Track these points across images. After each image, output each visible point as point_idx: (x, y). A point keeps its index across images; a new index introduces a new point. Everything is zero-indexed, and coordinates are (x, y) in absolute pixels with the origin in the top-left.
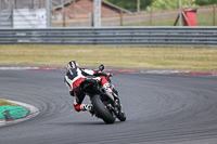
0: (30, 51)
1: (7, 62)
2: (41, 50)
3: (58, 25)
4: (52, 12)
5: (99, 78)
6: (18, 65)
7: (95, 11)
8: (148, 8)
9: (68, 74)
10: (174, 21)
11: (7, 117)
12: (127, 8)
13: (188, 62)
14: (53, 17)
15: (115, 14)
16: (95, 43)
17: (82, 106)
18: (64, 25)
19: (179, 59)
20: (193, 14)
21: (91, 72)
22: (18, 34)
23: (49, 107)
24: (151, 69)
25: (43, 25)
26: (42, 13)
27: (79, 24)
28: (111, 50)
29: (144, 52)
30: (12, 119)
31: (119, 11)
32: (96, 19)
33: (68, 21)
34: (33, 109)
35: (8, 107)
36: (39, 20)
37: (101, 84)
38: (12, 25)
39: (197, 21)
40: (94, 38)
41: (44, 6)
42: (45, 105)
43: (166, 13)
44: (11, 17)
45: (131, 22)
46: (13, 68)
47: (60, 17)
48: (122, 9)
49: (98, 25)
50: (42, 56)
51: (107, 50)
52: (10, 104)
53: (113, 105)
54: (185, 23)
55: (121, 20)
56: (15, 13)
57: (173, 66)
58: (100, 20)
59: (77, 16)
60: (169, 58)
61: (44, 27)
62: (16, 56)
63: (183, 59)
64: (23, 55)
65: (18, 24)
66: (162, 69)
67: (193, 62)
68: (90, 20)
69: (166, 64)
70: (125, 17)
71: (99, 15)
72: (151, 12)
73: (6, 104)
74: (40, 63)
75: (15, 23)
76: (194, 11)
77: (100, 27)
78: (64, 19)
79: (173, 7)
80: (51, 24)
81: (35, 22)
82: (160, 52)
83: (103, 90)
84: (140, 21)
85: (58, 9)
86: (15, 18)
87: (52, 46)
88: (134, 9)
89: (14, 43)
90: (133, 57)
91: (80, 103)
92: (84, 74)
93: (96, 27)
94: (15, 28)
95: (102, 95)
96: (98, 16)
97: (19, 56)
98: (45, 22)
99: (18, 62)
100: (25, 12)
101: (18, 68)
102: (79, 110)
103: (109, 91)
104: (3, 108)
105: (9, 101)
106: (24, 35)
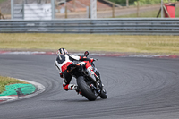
0: (38, 38)
1: (19, 47)
2: (47, 37)
3: (61, 17)
4: (56, 7)
5: (84, 63)
6: (28, 50)
7: (92, 6)
8: (136, 3)
9: (58, 59)
10: (157, 13)
11: (19, 93)
12: (118, 3)
13: (169, 47)
14: (57, 10)
15: (108, 7)
16: (91, 32)
17: (69, 86)
18: (66, 17)
19: (161, 45)
20: (173, 8)
22: (28, 25)
23: (54, 85)
24: (137, 53)
25: (49, 17)
26: (47, 7)
27: (78, 16)
28: (105, 38)
29: (131, 39)
30: (23, 95)
31: (111, 6)
32: (92, 12)
33: (69, 13)
34: (40, 86)
35: (20, 85)
36: (45, 13)
37: (85, 67)
38: (23, 17)
39: (176, 13)
40: (91, 27)
41: (50, 2)
42: (50, 83)
43: (150, 7)
44: (22, 10)
45: (121, 14)
46: (24, 53)
47: (62, 11)
48: (114, 4)
49: (94, 17)
50: (48, 43)
51: (101, 38)
52: (21, 82)
53: (95, 85)
54: (166, 15)
55: (113, 13)
56: (26, 8)
57: (156, 51)
58: (96, 12)
59: (77, 9)
60: (152, 44)
61: (50, 19)
63: (164, 45)
64: (33, 42)
65: (28, 16)
66: (147, 54)
67: (173, 48)
68: (87, 13)
69: (150, 49)
70: (116, 10)
71: (95, 8)
72: (138, 7)
73: (18, 82)
74: (46, 48)
75: (25, 15)
76: (174, 5)
77: (96, 19)
78: (66, 12)
79: (156, 2)
80: (55, 16)
81: (42, 15)
82: (145, 39)
83: (87, 73)
84: (129, 13)
85: (61, 4)
86: (25, 12)
87: (56, 35)
88: (124, 4)
89: (25, 32)
90: (123, 43)
91: (68, 83)
92: (71, 59)
93: (93, 18)
94: (26, 19)
95: (86, 77)
96: (94, 10)
97: (29, 42)
98: (50, 15)
99: (28, 48)
100: (34, 6)
101: (28, 53)
102: (67, 90)
103: (92, 74)
104: (16, 86)
105: (21, 80)
106: (33, 25)
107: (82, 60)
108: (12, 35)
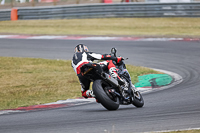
0: (175, 23)
1: (154, 33)
2: (184, 22)
6: (164, 36)
11: (153, 85)
17: (87, 92)
21: (99, 56)
22: (165, 8)
30: (158, 86)
34: (177, 76)
35: (155, 76)
42: (188, 73)
46: (159, 39)
50: (186, 28)
52: (156, 73)
61: (189, 1)
62: (162, 28)
73: (152, 72)
74: (184, 34)
87: (195, 19)
89: (160, 16)
94: (161, 2)
97: (165, 28)
99: (164, 33)
101: (164, 39)
104: (150, 77)
105: (155, 70)
106: (170, 8)
107: (104, 59)
108: (146, 19)
